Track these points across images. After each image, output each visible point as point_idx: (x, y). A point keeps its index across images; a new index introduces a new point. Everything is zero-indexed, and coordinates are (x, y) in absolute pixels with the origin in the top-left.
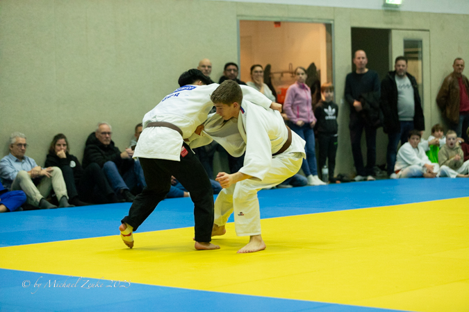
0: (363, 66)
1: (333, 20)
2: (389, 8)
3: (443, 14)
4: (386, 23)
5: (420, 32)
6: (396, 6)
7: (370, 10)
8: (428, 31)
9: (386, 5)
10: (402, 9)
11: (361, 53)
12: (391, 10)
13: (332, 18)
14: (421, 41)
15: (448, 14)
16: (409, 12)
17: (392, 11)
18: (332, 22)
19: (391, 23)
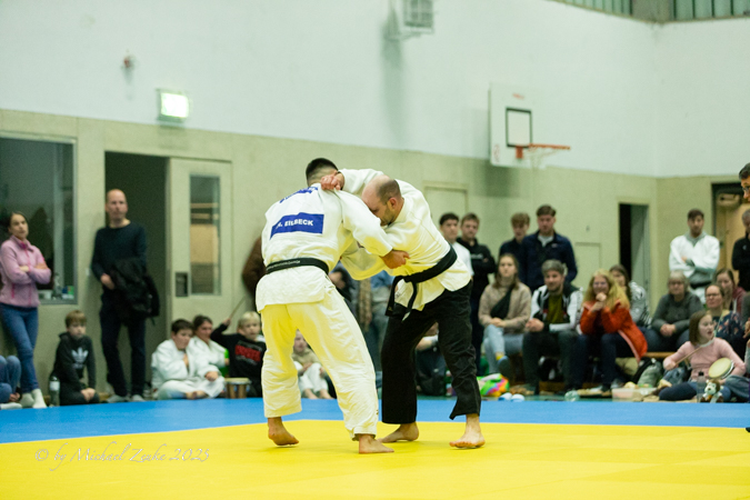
0: (120, 216)
1: (76, 138)
2: (167, 123)
3: (253, 137)
4: (162, 147)
5: (217, 164)
6: (179, 120)
7: (136, 125)
8: (229, 162)
9: (162, 118)
10: (188, 125)
11: (118, 195)
12: (169, 125)
13: (74, 135)
14: (217, 180)
15: (263, 137)
16: (200, 131)
17: (171, 128)
18: (73, 141)
19: (171, 147)
